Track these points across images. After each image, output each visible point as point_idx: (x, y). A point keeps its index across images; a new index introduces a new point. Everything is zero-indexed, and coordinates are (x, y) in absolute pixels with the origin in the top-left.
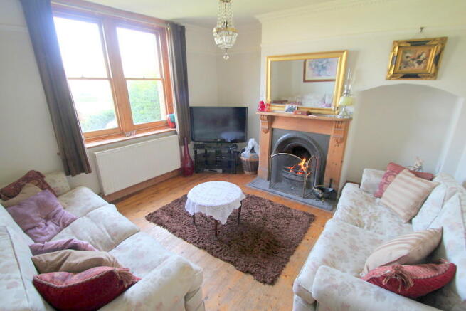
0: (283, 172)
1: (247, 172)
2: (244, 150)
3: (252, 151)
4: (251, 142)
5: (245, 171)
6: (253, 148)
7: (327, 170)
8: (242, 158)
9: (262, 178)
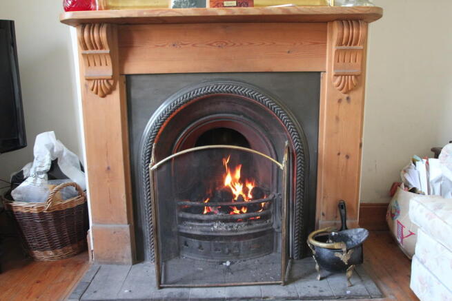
0: (183, 220)
1: (44, 256)
2: (20, 178)
3: (54, 173)
4: (43, 146)
5: (38, 254)
6: (54, 164)
7: (323, 180)
8: (20, 205)
9: (112, 261)
